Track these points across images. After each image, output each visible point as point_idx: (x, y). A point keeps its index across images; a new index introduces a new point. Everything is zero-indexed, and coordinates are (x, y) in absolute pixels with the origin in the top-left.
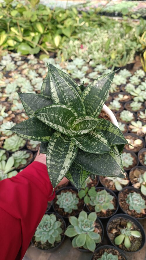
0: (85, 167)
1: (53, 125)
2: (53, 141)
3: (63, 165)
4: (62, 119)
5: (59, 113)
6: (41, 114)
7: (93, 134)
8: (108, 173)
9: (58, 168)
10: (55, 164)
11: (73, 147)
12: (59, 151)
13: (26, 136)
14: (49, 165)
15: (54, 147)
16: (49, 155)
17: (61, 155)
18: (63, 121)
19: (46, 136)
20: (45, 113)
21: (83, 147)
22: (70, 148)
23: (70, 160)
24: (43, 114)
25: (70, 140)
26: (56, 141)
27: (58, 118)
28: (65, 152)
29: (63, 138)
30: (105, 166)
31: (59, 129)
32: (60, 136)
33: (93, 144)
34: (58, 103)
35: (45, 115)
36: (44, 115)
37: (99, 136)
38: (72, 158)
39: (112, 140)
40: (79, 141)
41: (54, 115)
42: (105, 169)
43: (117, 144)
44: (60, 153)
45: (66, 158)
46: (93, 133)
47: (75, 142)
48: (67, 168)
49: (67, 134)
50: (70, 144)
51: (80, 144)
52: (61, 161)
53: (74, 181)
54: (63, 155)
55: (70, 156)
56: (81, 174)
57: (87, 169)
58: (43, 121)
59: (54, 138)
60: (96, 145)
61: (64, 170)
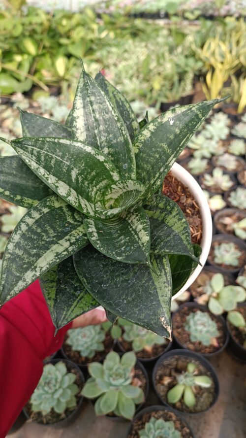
0: (93, 287)
1: (46, 176)
2: (39, 210)
3: (36, 262)
5: (75, 160)
8: (132, 314)
9: (25, 266)
10: (23, 255)
11: (78, 234)
12: (43, 234)
14: (9, 253)
15: (37, 221)
16: (18, 233)
17: (43, 243)
19: (35, 199)
21: (99, 240)
22: (70, 236)
23: (55, 256)
25: (82, 223)
26: (45, 212)
27: (70, 169)
28: (55, 239)
29: (68, 213)
30: (131, 296)
31: (57, 187)
32: (61, 208)
33: (121, 240)
37: (140, 227)
38: (61, 253)
40: (97, 228)
44: (45, 237)
45: (50, 250)
46: (133, 221)
47: (88, 227)
48: (41, 270)
49: (75, 205)
50: (75, 229)
51: (95, 234)
52: (36, 254)
54: (47, 242)
55: (60, 249)
56: (79, 298)
57: (93, 292)
58: (27, 161)
59: (46, 206)
60: (125, 242)
61: (34, 272)
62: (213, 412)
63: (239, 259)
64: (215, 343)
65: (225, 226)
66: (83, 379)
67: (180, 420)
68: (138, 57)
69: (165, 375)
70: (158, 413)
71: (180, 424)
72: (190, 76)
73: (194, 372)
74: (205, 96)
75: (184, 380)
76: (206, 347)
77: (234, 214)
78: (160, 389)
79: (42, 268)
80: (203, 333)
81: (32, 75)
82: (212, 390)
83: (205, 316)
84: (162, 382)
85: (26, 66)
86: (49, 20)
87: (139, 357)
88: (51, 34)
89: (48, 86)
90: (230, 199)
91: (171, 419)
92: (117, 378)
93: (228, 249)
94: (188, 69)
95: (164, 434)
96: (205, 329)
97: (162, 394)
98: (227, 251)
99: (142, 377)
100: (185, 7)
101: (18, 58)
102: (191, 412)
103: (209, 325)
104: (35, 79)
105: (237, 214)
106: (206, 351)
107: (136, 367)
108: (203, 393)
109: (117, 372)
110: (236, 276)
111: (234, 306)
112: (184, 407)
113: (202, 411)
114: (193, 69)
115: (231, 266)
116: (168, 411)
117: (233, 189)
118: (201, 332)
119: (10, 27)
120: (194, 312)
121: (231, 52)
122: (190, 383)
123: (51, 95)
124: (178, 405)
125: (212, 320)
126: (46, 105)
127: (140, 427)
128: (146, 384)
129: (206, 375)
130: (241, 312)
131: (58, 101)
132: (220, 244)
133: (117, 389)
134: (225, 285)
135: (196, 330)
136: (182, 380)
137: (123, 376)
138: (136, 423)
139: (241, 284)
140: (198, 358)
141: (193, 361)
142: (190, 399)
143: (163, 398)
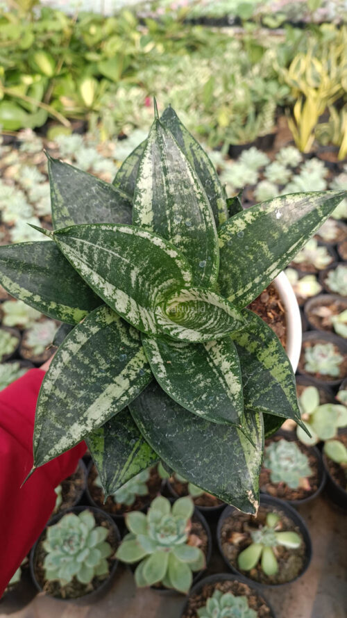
0: (154, 436)
1: (101, 286)
2: (86, 331)
3: (85, 411)
4: (141, 274)
5: (137, 256)
6: (79, 241)
7: (211, 350)
8: (209, 482)
9: (69, 415)
10: (65, 398)
11: (139, 366)
12: (92, 366)
13: (17, 286)
14: (46, 395)
15: (83, 348)
16: (58, 366)
17: (93, 380)
18: (140, 280)
19: (75, 307)
20: (90, 241)
21: (168, 378)
22: (129, 368)
23: (113, 403)
24: (82, 243)
25: (141, 344)
26: (94, 333)
27: (129, 269)
28: (108, 374)
29: (122, 330)
30: (208, 456)
31: (115, 300)
32: (113, 323)
33: (199, 381)
34: (144, 226)
35: (90, 248)
36: (85, 248)
37: (226, 365)
38: (120, 399)
39: (257, 392)
40: (164, 357)
41: (117, 255)
42: (205, 465)
43: (266, 409)
44: (94, 371)
45: (104, 393)
46: (214, 349)
47: (152, 355)
48: (93, 423)
49: (135, 323)
50: (134, 356)
51: (163, 368)
52: (85, 398)
53: (104, 463)
54: (98, 379)
55: (118, 392)
56: (134, 449)
59: (95, 324)
60: (206, 387)
61: (83, 427)
62: (303, 583)
63: (340, 366)
64: (306, 486)
65: (321, 319)
66: (119, 535)
67: (256, 594)
68: (197, 80)
69: (235, 531)
70: (225, 585)
71: (257, 600)
72: (271, 107)
73: (276, 526)
74: (292, 136)
75: (262, 538)
76: (293, 491)
77: (333, 302)
78: (228, 551)
79: (95, 420)
80: (289, 471)
81: (46, 103)
82: (302, 553)
83: (291, 447)
84: (231, 540)
85: (39, 91)
86: (71, 27)
87: (198, 505)
88: (75, 46)
89: (70, 119)
90: (328, 282)
91: (242, 593)
92: (168, 534)
93: (325, 352)
94: (267, 97)
95: (233, 614)
96: (291, 466)
97: (230, 557)
98: (323, 356)
99: (202, 533)
100: (264, 10)
101: (27, 80)
102: (271, 583)
103: (298, 460)
104: (52, 109)
105: (337, 303)
106: (293, 496)
107: (194, 518)
108: (289, 556)
109: (167, 526)
110: (335, 390)
111: (334, 434)
112: (262, 576)
113: (287, 582)
114: (275, 97)
115: (329, 376)
116: (239, 582)
117: (332, 267)
118: (286, 469)
119: (16, 35)
120: (276, 441)
121: (329, 73)
122: (271, 542)
123: (74, 132)
124: (254, 573)
125: (302, 452)
126: (66, 146)
127: (200, 603)
128: (208, 543)
129: (294, 531)
130: (342, 442)
131: (84, 140)
132: (313, 345)
133: (167, 550)
134: (321, 404)
135: (279, 467)
136: (258, 538)
137: (176, 532)
138: (194, 598)
139: (343, 402)
140: (281, 507)
141: (275, 511)
142: (270, 565)
143: (232, 562)
